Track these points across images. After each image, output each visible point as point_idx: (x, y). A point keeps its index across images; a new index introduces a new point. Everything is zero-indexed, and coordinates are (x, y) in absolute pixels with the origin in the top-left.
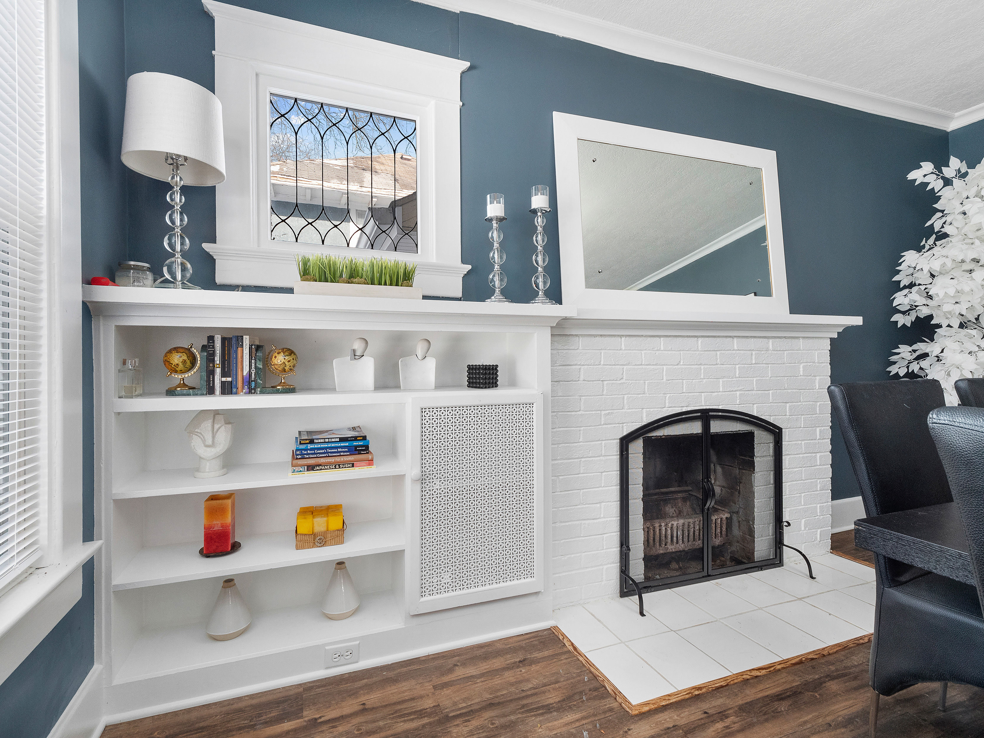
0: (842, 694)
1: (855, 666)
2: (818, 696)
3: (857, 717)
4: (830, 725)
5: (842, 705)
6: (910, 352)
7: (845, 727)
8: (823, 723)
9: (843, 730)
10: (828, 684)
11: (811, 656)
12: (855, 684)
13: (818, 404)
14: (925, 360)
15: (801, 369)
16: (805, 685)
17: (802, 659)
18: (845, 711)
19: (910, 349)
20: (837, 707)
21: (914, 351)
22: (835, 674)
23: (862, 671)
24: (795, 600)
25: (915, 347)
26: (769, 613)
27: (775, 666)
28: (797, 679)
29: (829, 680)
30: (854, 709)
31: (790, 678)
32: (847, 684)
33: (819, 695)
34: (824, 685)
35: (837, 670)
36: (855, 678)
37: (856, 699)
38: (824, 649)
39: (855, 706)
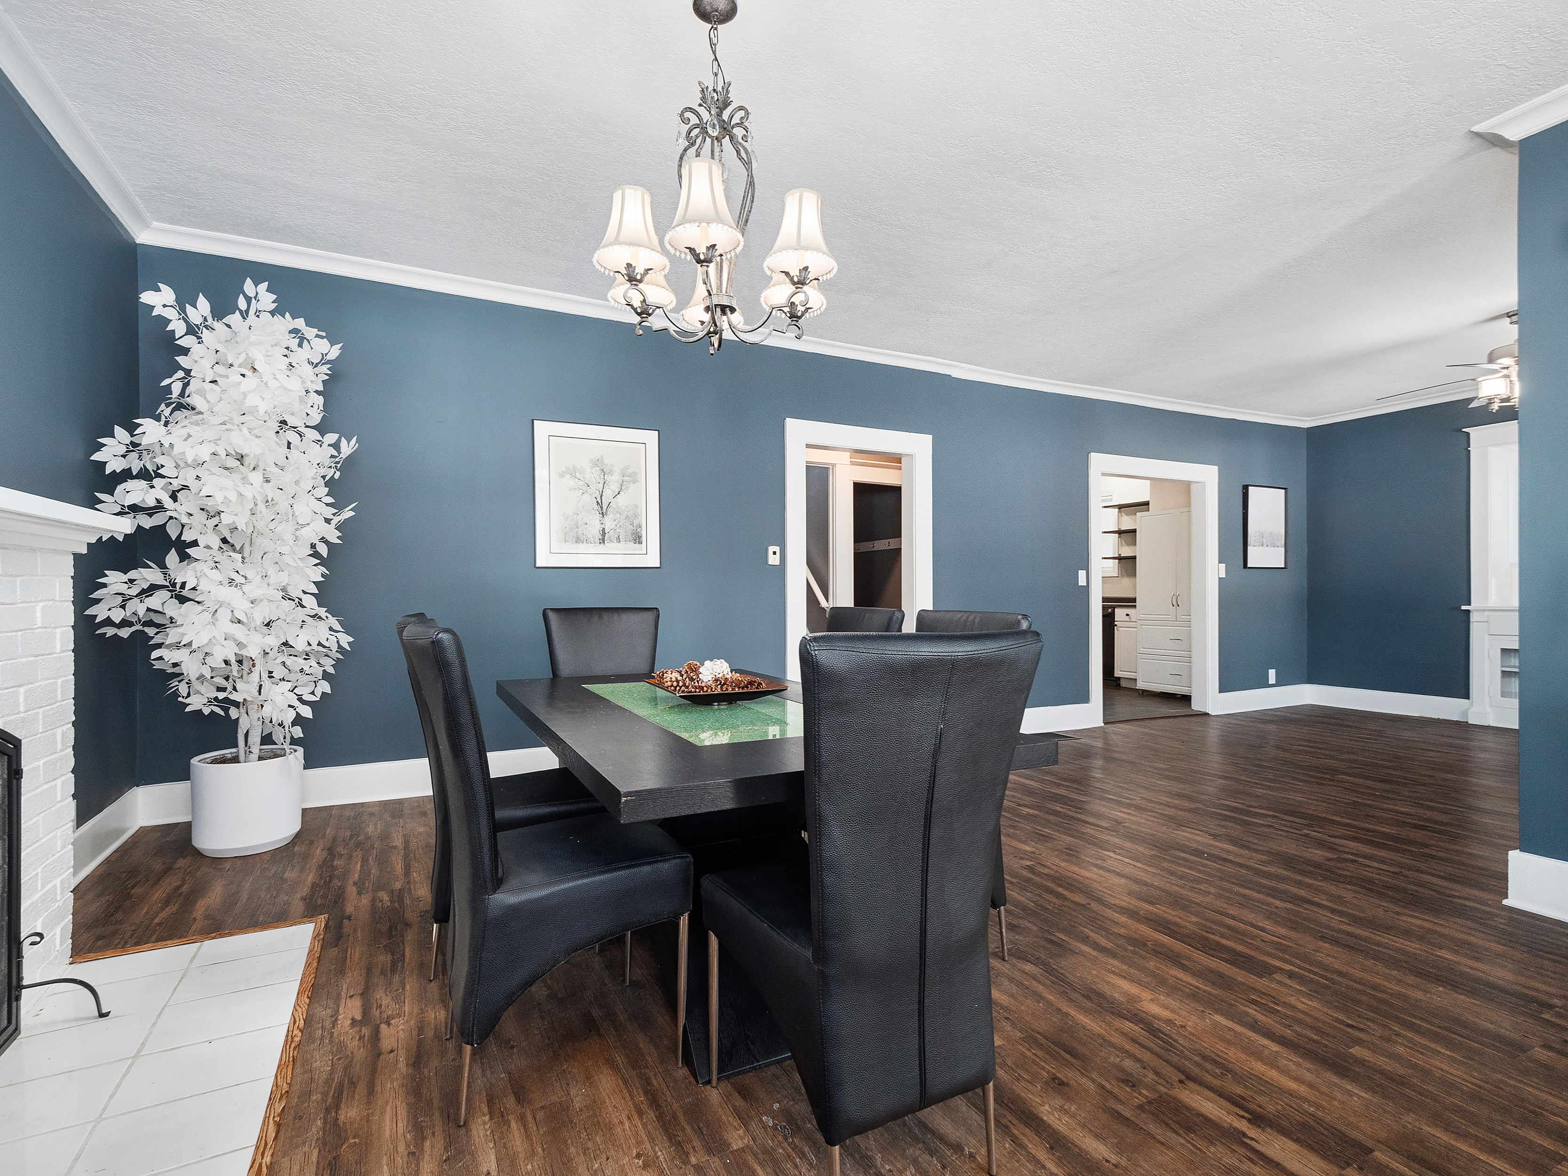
0: (370, 1111)
1: (332, 1071)
2: (357, 1141)
3: (415, 1117)
4: (414, 1153)
5: (388, 1122)
6: (126, 583)
7: (424, 1139)
8: (405, 1159)
9: (428, 1144)
10: (342, 1118)
11: (279, 1108)
12: (361, 1088)
13: (60, 681)
14: (151, 595)
15: (38, 614)
16: (325, 1144)
17: (275, 1121)
18: (400, 1125)
19: (125, 578)
20: (387, 1128)
21: (131, 581)
22: (330, 1100)
23: (346, 1069)
24: (132, 1064)
25: (132, 574)
26: (124, 1114)
27: (261, 1164)
28: (306, 1149)
29: (336, 1112)
30: (402, 1112)
31: (299, 1157)
32: (357, 1097)
33: (354, 1138)
34: (341, 1122)
35: (325, 1094)
36: (353, 1084)
37: (387, 1102)
38: (276, 1084)
39: (398, 1109)
